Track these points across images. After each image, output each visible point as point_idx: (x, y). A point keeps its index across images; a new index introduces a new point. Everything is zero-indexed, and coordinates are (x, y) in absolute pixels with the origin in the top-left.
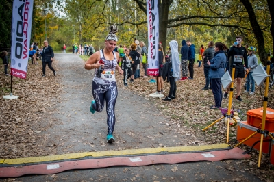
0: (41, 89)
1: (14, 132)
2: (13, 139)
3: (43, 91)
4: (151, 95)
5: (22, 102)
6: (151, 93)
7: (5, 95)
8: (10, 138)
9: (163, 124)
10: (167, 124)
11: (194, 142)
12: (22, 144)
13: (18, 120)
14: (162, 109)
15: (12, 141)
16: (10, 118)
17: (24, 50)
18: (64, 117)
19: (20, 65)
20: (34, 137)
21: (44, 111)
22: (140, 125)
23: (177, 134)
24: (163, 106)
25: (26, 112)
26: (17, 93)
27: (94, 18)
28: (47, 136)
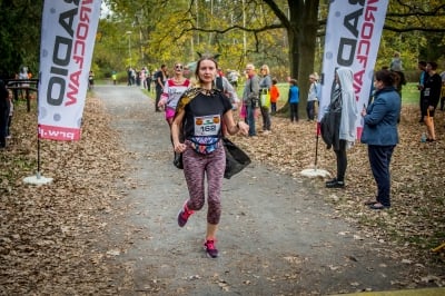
0: (90, 162)
1: (62, 257)
2: (65, 272)
3: (95, 165)
4: (304, 172)
5: (61, 191)
6: (301, 167)
7: (26, 176)
8: (59, 270)
9: (348, 237)
10: (357, 237)
11: (425, 279)
12: (85, 286)
13: (65, 229)
14: (334, 202)
15: (65, 278)
16: (47, 225)
17: (68, 90)
18: (151, 223)
19: (57, 117)
20: (106, 268)
21: (109, 210)
22: (304, 239)
23: (384, 261)
24: (334, 197)
25: (75, 212)
26: (47, 170)
27: (173, 20)
28: (130, 267)
